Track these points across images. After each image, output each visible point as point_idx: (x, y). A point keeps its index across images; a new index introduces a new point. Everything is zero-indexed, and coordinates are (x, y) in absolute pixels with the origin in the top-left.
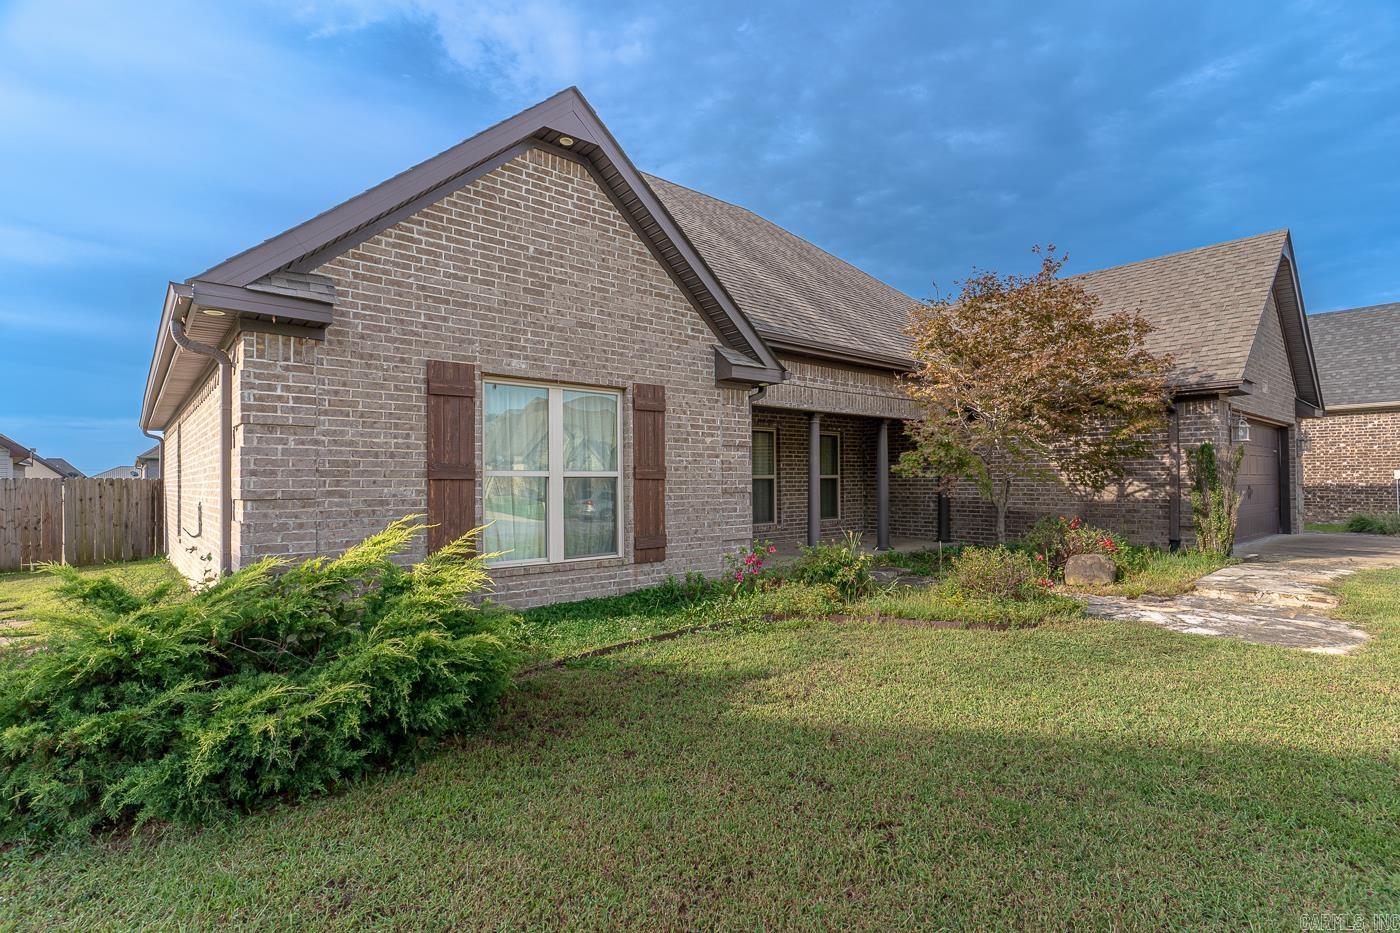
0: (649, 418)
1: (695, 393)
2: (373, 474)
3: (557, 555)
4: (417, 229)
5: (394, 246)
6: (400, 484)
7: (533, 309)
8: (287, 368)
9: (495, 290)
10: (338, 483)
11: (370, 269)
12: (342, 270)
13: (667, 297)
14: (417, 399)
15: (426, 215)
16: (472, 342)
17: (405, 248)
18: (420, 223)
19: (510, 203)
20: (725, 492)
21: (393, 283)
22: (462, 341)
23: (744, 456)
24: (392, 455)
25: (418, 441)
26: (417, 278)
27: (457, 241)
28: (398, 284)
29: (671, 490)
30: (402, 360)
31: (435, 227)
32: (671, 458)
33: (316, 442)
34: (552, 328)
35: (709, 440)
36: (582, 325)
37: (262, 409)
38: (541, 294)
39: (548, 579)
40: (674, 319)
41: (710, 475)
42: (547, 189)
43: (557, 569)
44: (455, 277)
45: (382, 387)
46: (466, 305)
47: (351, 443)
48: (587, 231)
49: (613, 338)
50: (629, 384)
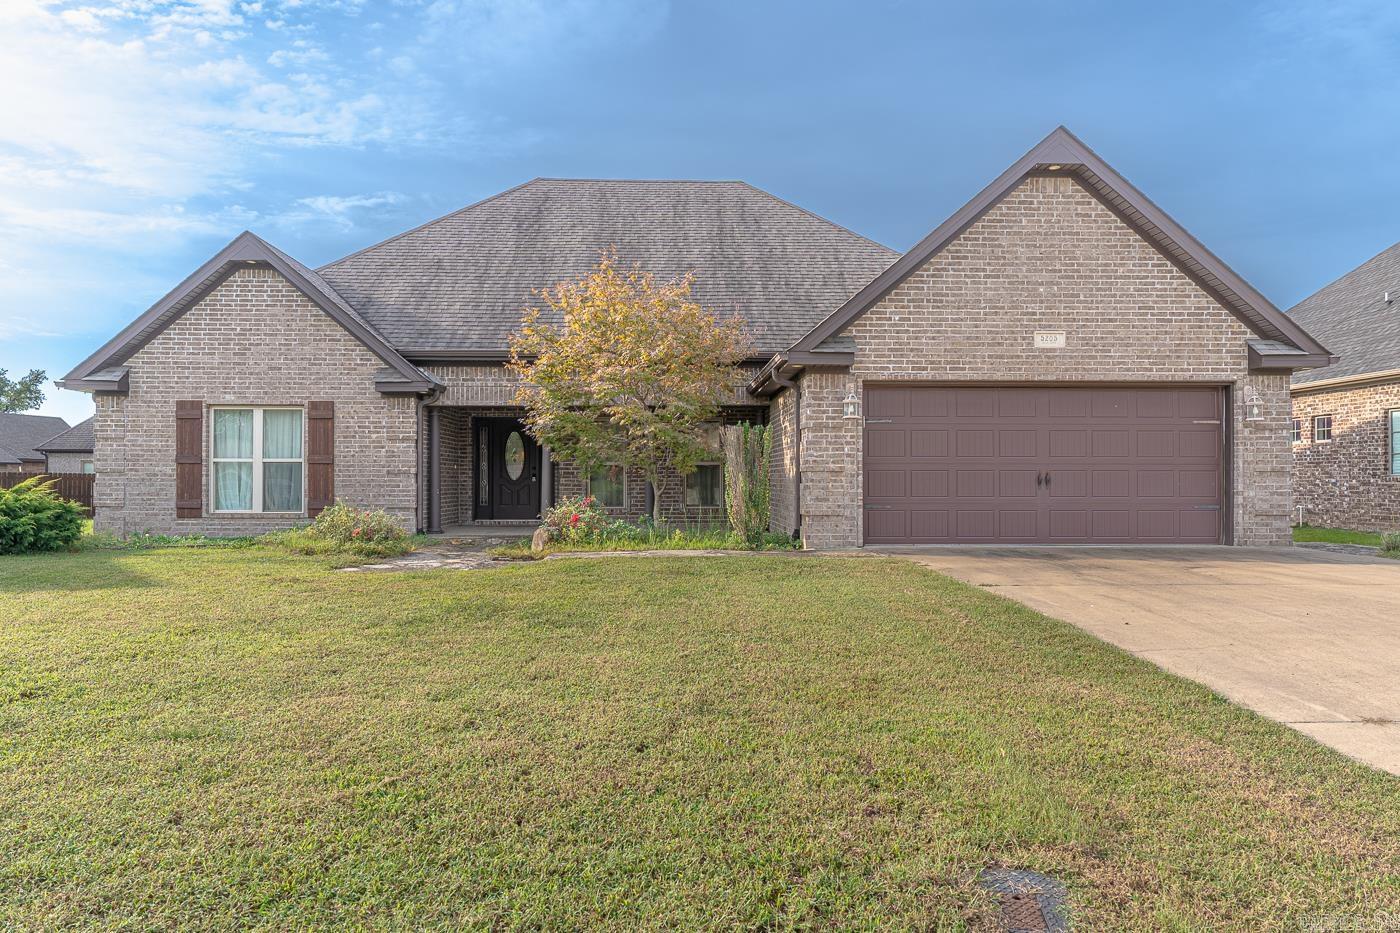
0: (321, 424)
1: (362, 403)
2: (150, 460)
3: (258, 509)
4: (172, 332)
5: (161, 344)
6: (164, 465)
7: (239, 364)
8: (113, 411)
9: (216, 357)
10: (134, 465)
11: (150, 358)
12: (136, 362)
13: (339, 340)
14: (172, 422)
15: (178, 324)
16: (202, 388)
17: (167, 343)
18: (175, 329)
19: (226, 305)
20: (388, 472)
21: (161, 363)
22: (197, 388)
23: (409, 447)
24: (160, 451)
25: (173, 443)
26: (173, 358)
27: (195, 334)
28: (164, 363)
29: (340, 471)
30: (165, 402)
31: (183, 329)
32: (340, 449)
33: (125, 445)
34: (251, 374)
35: (374, 436)
36: (271, 369)
37: (102, 431)
38: (244, 354)
39: (248, 522)
40: (344, 355)
41: (375, 461)
42: (250, 291)
43: (252, 517)
44: (193, 354)
45: (155, 416)
46: (199, 368)
47: (140, 445)
48: (278, 310)
49: (295, 374)
50: (306, 402)
